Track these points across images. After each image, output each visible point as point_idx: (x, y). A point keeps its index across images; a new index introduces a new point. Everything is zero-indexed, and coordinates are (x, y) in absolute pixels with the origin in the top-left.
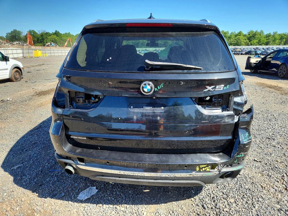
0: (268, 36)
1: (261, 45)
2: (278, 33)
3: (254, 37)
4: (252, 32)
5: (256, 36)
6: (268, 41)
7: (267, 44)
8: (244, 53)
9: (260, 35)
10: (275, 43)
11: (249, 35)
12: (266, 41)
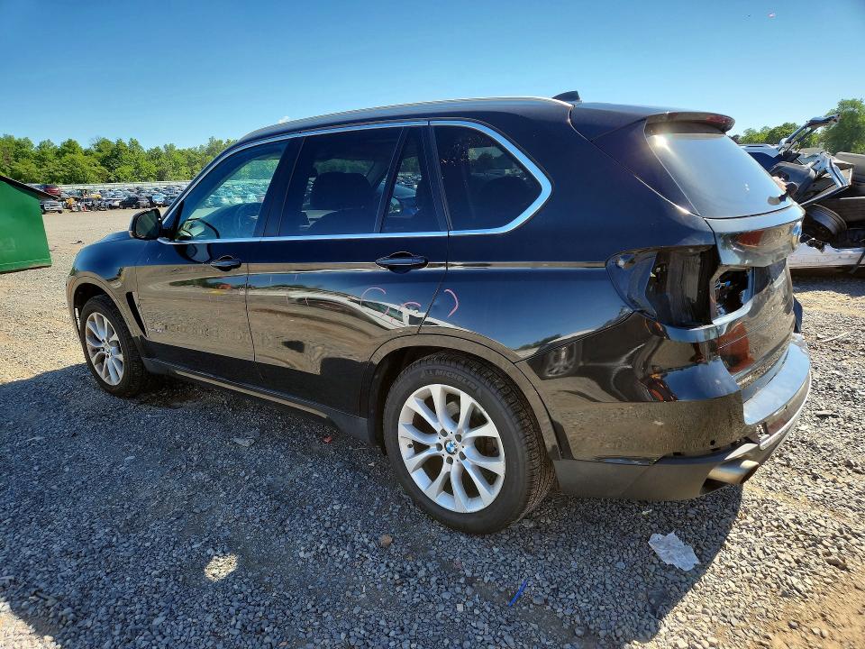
0: (155, 155)
1: (145, 179)
2: (176, 149)
3: (116, 157)
4: (105, 142)
5: (124, 156)
6: (159, 168)
7: (160, 177)
8: (117, 203)
9: (133, 152)
10: (179, 174)
11: (100, 151)
12: (155, 169)
